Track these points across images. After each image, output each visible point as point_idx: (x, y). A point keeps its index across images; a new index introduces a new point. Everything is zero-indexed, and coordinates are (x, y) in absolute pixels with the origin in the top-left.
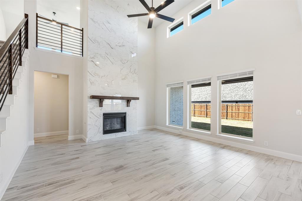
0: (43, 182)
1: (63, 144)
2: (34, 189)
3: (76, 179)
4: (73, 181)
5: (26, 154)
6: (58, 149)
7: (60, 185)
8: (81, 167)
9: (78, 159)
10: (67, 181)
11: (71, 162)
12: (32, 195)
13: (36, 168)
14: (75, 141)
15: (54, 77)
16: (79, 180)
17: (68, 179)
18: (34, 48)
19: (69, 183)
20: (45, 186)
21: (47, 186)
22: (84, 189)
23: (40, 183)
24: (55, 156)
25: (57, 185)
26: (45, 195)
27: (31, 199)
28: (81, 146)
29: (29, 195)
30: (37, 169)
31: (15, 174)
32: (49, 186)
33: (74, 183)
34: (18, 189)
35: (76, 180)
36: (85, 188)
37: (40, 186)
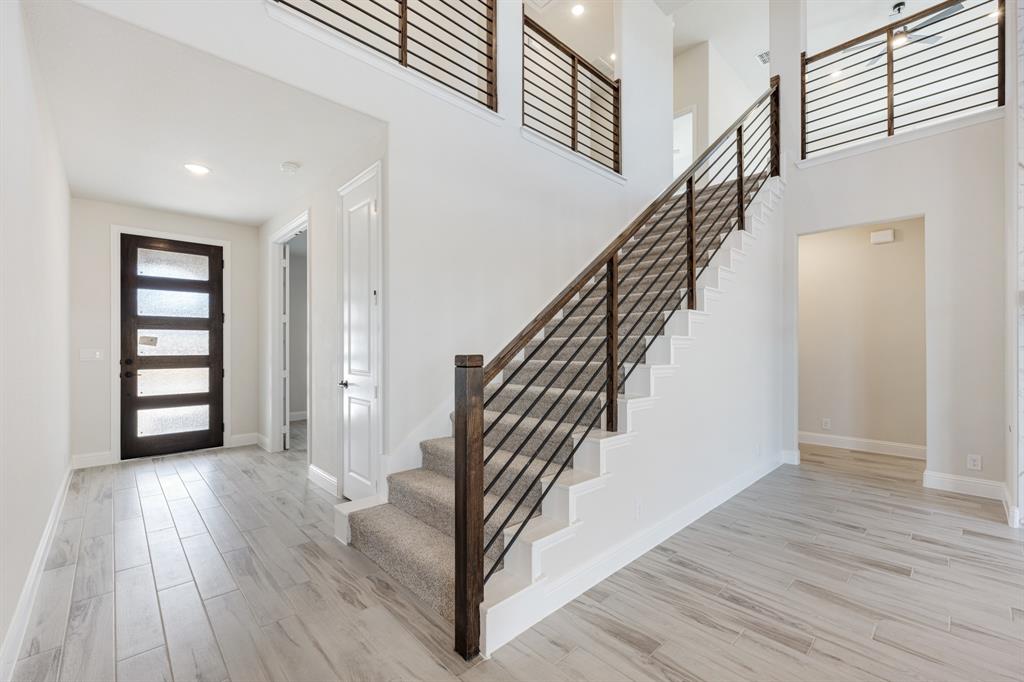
0: (727, 581)
1: (888, 494)
2: (693, 582)
3: (819, 645)
4: (805, 646)
5: (757, 482)
6: (854, 503)
8: (885, 617)
9: (905, 578)
10: (789, 628)
11: (859, 572)
12: (677, 596)
13: (746, 530)
14: (954, 500)
15: (882, 240)
16: (829, 659)
17: (793, 624)
18: (796, 165)
19: (788, 640)
20: (721, 596)
21: (723, 597)
23: (717, 578)
24: (825, 521)
25: (750, 618)
26: (698, 618)
27: (668, 602)
28: (966, 532)
29: (673, 591)
30: (747, 533)
31: (696, 521)
32: (729, 603)
33: (797, 654)
34: (670, 560)
35: (817, 651)
37: (711, 586)
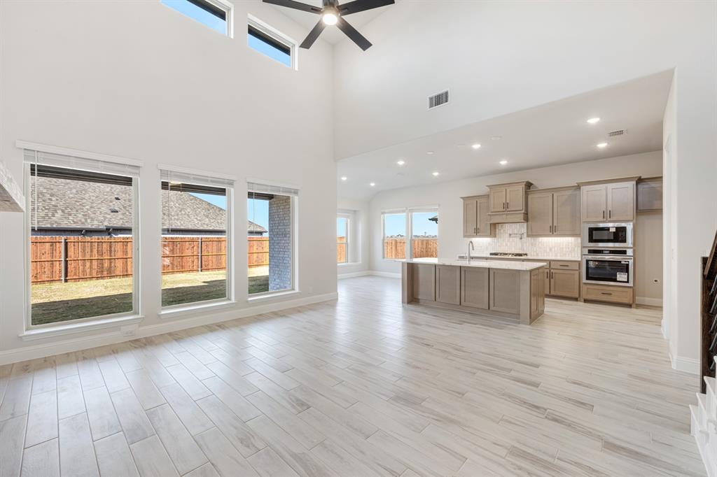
7: (548, 468)
22: (513, 421)
36: (510, 420)
